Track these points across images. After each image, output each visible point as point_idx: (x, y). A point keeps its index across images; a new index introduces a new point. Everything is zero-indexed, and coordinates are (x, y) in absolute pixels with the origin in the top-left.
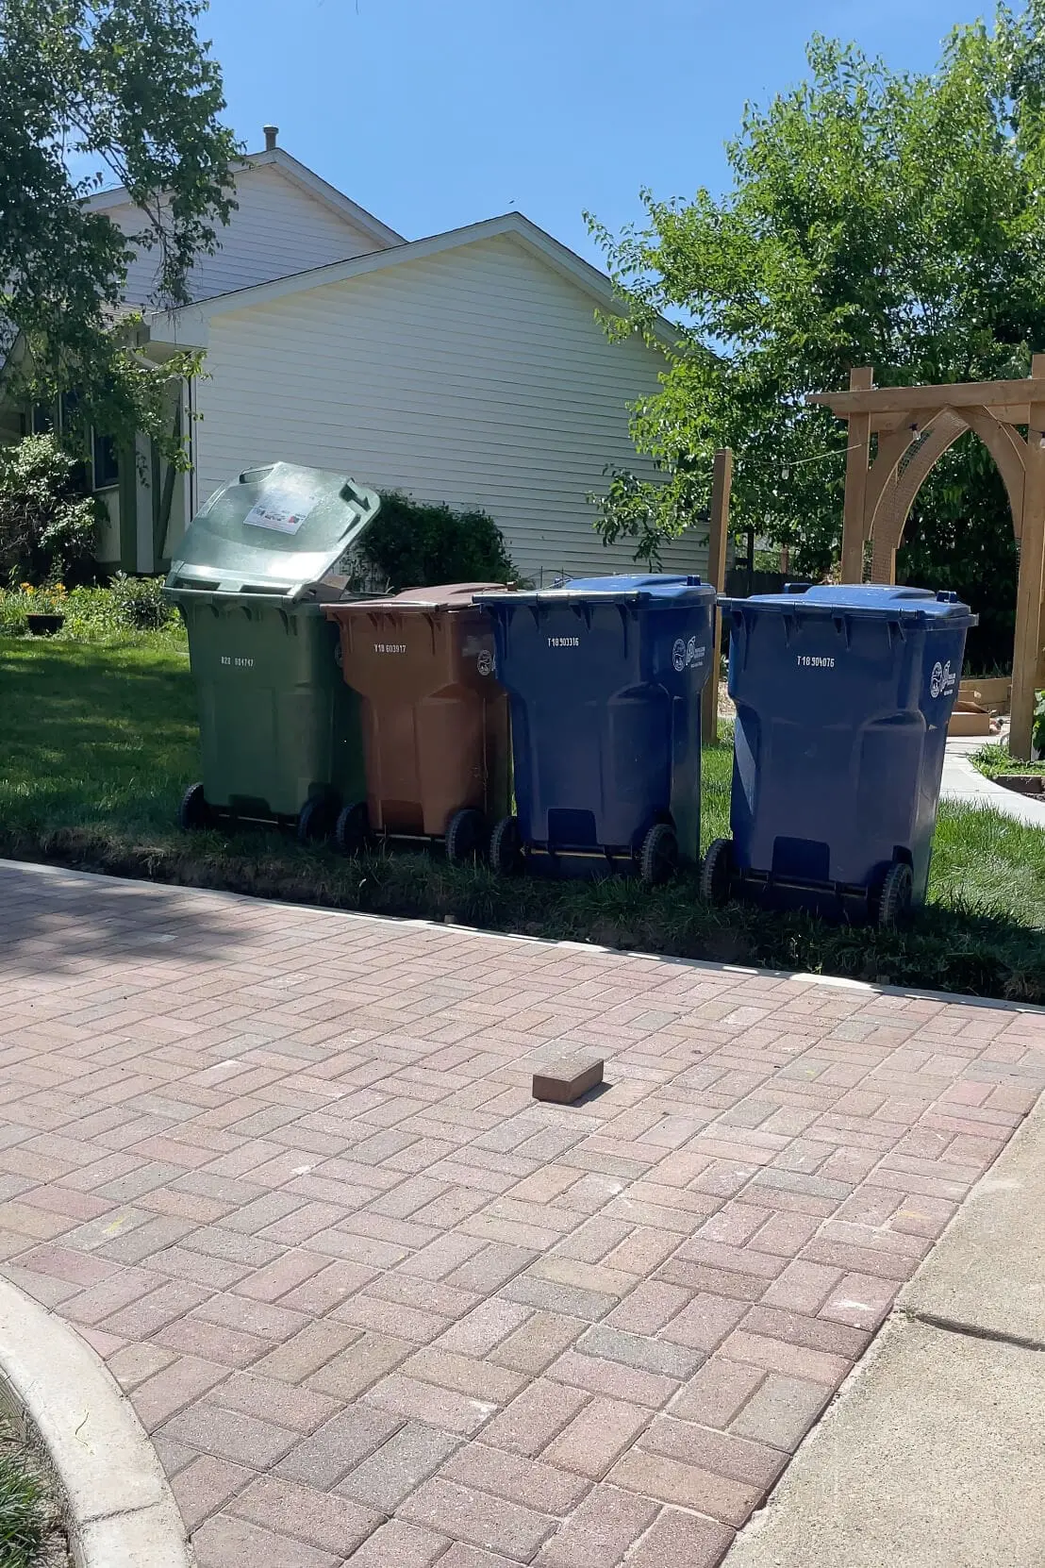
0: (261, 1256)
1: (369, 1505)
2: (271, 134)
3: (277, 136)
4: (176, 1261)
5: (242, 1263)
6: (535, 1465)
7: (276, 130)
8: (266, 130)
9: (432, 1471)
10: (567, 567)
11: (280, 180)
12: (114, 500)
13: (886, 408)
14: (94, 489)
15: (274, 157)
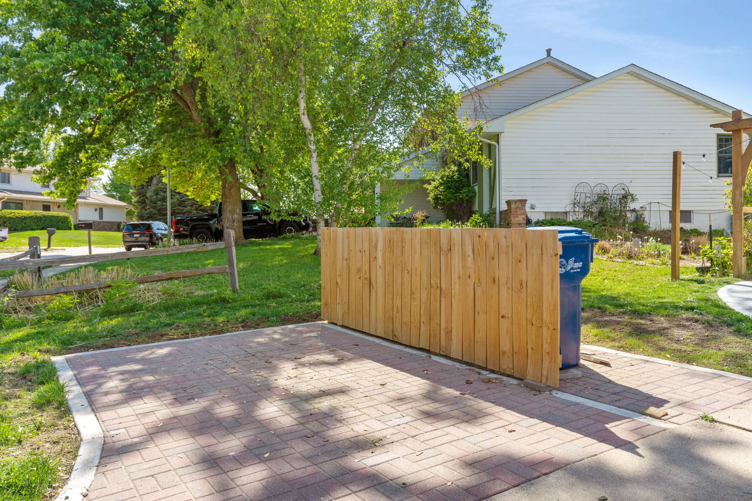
3: (551, 52)
7: (551, 50)
8: (547, 50)
10: (660, 201)
11: (551, 67)
12: (476, 188)
13: (748, 127)
14: (472, 185)
15: (549, 60)
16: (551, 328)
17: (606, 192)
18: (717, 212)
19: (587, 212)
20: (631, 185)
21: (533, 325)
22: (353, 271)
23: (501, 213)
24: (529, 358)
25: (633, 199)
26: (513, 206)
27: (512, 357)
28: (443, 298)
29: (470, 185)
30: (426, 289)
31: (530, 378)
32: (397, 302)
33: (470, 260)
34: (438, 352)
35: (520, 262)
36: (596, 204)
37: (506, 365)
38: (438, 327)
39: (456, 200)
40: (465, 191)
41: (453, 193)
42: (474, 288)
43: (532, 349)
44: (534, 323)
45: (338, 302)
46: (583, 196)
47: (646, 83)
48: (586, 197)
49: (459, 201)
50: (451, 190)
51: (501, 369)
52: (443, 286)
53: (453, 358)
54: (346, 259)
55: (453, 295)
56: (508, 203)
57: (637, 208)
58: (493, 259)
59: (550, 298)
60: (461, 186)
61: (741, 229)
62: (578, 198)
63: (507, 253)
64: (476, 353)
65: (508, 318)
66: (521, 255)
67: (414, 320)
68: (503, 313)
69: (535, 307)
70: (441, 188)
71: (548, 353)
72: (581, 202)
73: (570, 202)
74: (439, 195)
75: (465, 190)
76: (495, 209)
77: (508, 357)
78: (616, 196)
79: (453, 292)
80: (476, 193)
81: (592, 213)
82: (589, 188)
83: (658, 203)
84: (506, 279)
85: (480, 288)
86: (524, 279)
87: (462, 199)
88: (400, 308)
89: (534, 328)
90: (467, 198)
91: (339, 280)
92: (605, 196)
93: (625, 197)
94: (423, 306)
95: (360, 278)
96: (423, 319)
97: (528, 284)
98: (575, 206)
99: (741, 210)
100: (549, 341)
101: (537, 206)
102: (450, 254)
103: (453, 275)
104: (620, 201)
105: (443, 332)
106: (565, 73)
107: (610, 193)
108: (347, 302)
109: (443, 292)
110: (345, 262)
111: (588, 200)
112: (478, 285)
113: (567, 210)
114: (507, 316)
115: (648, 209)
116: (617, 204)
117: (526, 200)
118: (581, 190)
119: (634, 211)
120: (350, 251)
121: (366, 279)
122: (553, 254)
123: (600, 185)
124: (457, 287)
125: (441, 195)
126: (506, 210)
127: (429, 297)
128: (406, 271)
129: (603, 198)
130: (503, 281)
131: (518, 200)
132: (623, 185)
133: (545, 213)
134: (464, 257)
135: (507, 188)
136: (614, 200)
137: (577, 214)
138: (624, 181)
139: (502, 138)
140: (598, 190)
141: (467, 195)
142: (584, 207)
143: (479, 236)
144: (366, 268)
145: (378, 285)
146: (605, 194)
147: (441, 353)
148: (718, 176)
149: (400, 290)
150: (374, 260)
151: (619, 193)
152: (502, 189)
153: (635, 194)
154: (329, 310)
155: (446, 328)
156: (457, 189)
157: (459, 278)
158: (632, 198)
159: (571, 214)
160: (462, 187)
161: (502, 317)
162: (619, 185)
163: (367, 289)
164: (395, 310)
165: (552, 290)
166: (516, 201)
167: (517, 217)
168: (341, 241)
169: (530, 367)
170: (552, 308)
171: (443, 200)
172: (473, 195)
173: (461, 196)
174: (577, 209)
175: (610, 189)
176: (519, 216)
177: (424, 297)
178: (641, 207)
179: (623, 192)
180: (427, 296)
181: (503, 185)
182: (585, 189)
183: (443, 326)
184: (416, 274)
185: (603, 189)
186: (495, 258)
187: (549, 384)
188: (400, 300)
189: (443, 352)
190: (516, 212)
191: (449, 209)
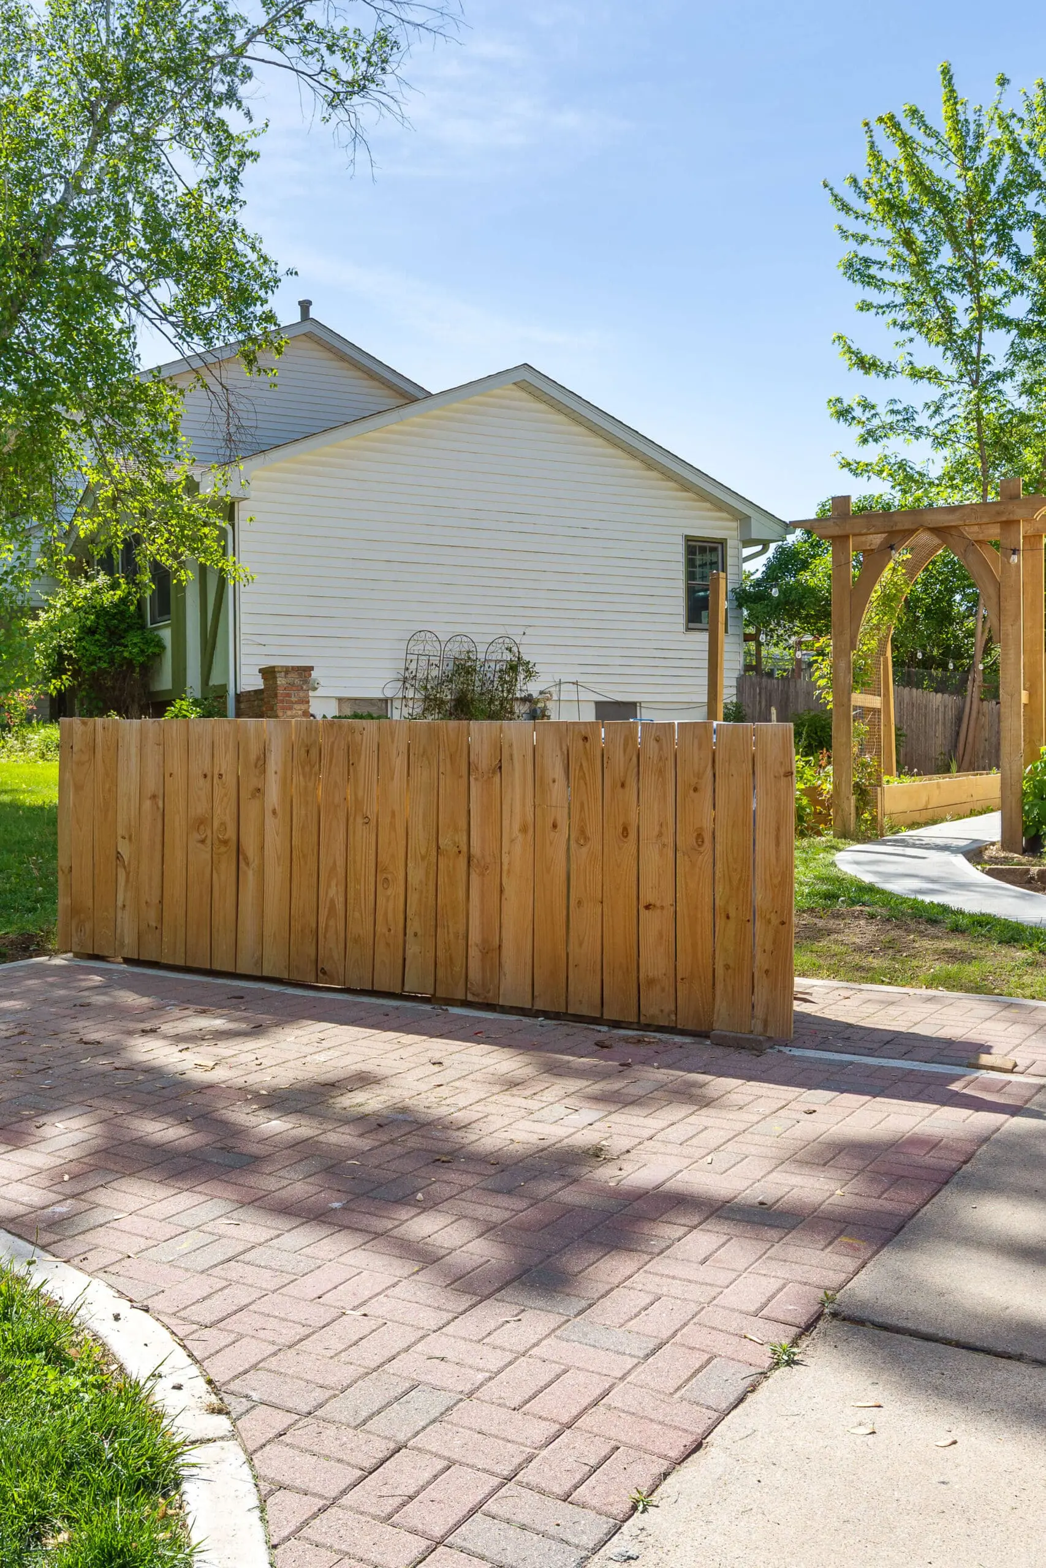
0: (303, 1267)
1: (389, 1439)
2: (305, 306)
3: (311, 308)
4: (235, 1270)
5: (288, 1273)
6: (518, 1415)
7: (309, 303)
8: (300, 303)
9: (437, 1418)
10: (581, 679)
11: (314, 346)
12: (166, 635)
13: (865, 531)
14: (149, 626)
15: (308, 327)
16: (775, 921)
17: (471, 655)
18: (685, 706)
19: (431, 700)
20: (525, 640)
21: (728, 917)
22: (178, 823)
23: (238, 697)
24: (719, 987)
25: (529, 674)
26: (281, 681)
27: (672, 991)
28: (474, 877)
29: (143, 627)
30: (423, 858)
31: (721, 1026)
32: (332, 892)
33: (558, 792)
34: (460, 995)
35: (695, 790)
36: (451, 681)
37: (655, 1006)
38: (462, 942)
39: (112, 662)
40: (135, 640)
41: (103, 645)
42: (568, 849)
43: (727, 967)
44: (732, 914)
45: (120, 903)
46: (423, 663)
47: (552, 411)
48: (430, 664)
49: (121, 666)
50: (97, 637)
51: (642, 1018)
52: (476, 850)
53: (502, 1006)
54: (154, 797)
55: (505, 867)
56: (268, 673)
57: (535, 695)
58: (623, 785)
59: (773, 860)
60: (123, 626)
61: (849, 738)
62: (413, 666)
63: (661, 772)
64: (571, 989)
65: (662, 908)
66: (699, 776)
67: (385, 930)
68: (648, 896)
69: (735, 883)
70: (71, 633)
71: (767, 972)
72: (420, 676)
73: (396, 676)
74: (65, 647)
75: (134, 638)
76: (224, 688)
77: (663, 990)
78: (492, 665)
79: (505, 860)
80: (164, 648)
81: (442, 702)
82: (437, 644)
83: (576, 683)
84: (657, 829)
85: (584, 850)
86: (707, 825)
87: (130, 663)
88: (340, 907)
89: (732, 924)
90: (141, 659)
91: (124, 848)
92: (469, 664)
93: (513, 668)
94: (413, 898)
95: (203, 841)
96: (414, 926)
97: (717, 834)
98: (407, 685)
99: (849, 700)
100: (769, 946)
101: (322, 683)
102: (497, 778)
103: (505, 823)
104: (501, 678)
105: (474, 952)
106: (346, 365)
107: (481, 656)
108: (155, 900)
109: (474, 862)
110: (147, 804)
111: (435, 672)
112: (577, 842)
113: (389, 694)
114: (658, 904)
115: (555, 697)
116: (495, 684)
117: (311, 668)
118: (418, 648)
119: (528, 699)
120: (165, 776)
121: (225, 842)
122: (782, 771)
123: (459, 638)
124: (518, 849)
125: (71, 648)
126: (257, 692)
127: (432, 876)
128: (360, 820)
129: (464, 668)
130: (649, 830)
131: (293, 667)
132: (507, 640)
133: (340, 700)
134: (539, 783)
135: (254, 638)
136: (489, 675)
137: (410, 703)
138: (510, 631)
139: (242, 513)
140: (455, 650)
141: (142, 651)
142: (426, 688)
143: (585, 739)
144: (223, 813)
145: (266, 853)
146: (469, 658)
147: (470, 998)
148: (688, 629)
149: (340, 863)
150: (253, 796)
151: (499, 658)
152: (243, 638)
153: (532, 661)
154: (88, 926)
155: (485, 941)
156: (112, 633)
157: (524, 829)
158: (528, 671)
159: (397, 704)
160: (126, 631)
161: (647, 907)
162: (501, 640)
163: (227, 869)
164: (323, 913)
165: (778, 844)
166: (287, 670)
167: (291, 709)
168: (134, 751)
169: (721, 1006)
170: (776, 881)
171: (76, 661)
172: (156, 650)
173: (126, 654)
174: (410, 694)
175: (481, 648)
176: (295, 706)
177: (417, 876)
178: (541, 693)
179: (508, 656)
180: (427, 874)
181: (246, 627)
182: (428, 647)
183: (475, 937)
184: (393, 826)
185: (466, 647)
186: (627, 784)
187: (770, 1033)
188: (342, 889)
189: (478, 995)
190: (289, 695)
191: (91, 687)
